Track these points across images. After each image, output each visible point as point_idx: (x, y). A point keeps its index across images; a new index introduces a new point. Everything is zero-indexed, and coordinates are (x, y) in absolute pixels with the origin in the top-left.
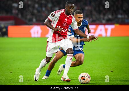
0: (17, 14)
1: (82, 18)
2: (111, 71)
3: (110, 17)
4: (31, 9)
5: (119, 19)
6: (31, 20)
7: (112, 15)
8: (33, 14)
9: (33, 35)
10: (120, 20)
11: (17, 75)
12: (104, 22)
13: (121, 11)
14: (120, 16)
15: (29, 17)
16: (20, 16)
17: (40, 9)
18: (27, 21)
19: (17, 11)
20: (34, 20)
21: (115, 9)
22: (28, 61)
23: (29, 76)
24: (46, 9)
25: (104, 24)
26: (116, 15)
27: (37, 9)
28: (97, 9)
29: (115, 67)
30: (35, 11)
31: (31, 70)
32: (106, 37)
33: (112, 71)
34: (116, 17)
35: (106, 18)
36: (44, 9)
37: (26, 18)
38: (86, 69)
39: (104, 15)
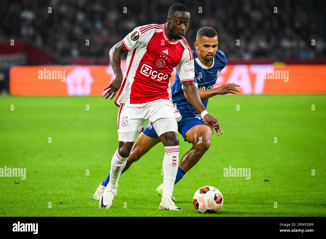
0: (33, 38)
1: (214, 46)
2: (265, 180)
3: (263, 44)
4: (66, 25)
5: (284, 50)
6: (66, 53)
7: (268, 41)
8: (71, 38)
9: (71, 90)
10: (288, 54)
11: (32, 189)
12: (247, 57)
13: (288, 31)
14: (286, 44)
15: (61, 45)
16: (39, 42)
17: (88, 25)
18: (57, 56)
19: (31, 31)
20: (75, 53)
21: (276, 24)
22: (60, 156)
23: (61, 192)
24: (106, 26)
25: (248, 63)
26: (279, 39)
27: (82, 25)
28: (231, 25)
29: (275, 171)
30: (78, 31)
31: (68, 177)
32: (253, 94)
33: (267, 181)
34: (278, 47)
35: (252, 47)
36: (98, 25)
37: (54, 48)
38: (203, 175)
39: (248, 40)
